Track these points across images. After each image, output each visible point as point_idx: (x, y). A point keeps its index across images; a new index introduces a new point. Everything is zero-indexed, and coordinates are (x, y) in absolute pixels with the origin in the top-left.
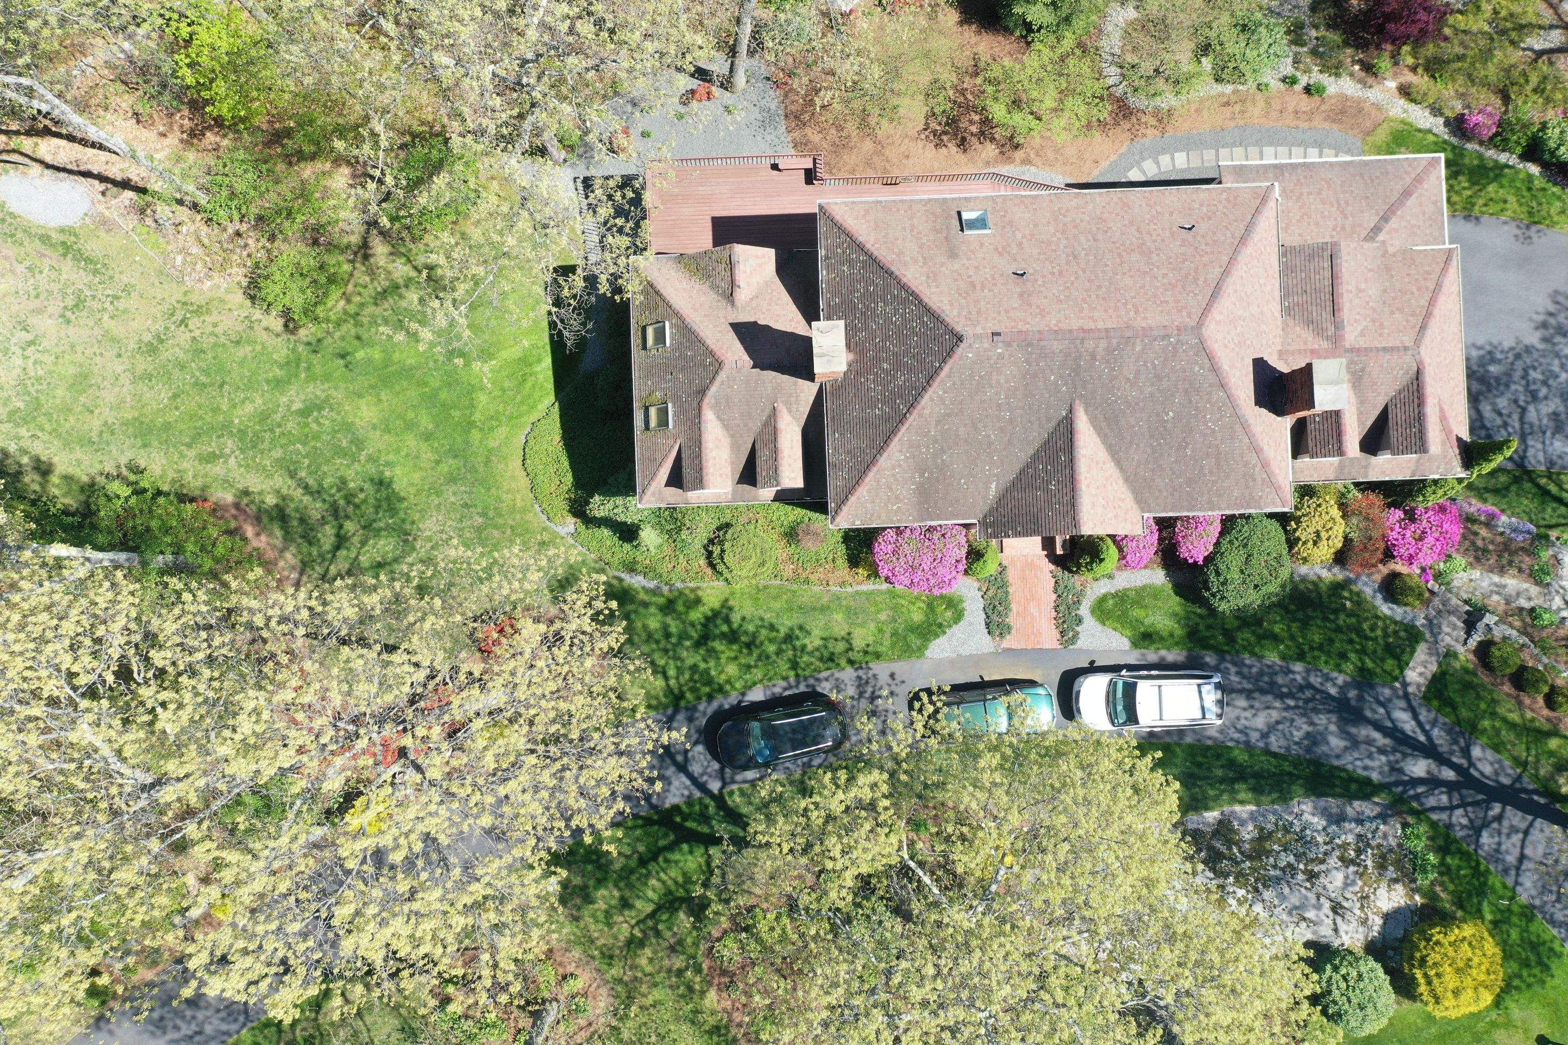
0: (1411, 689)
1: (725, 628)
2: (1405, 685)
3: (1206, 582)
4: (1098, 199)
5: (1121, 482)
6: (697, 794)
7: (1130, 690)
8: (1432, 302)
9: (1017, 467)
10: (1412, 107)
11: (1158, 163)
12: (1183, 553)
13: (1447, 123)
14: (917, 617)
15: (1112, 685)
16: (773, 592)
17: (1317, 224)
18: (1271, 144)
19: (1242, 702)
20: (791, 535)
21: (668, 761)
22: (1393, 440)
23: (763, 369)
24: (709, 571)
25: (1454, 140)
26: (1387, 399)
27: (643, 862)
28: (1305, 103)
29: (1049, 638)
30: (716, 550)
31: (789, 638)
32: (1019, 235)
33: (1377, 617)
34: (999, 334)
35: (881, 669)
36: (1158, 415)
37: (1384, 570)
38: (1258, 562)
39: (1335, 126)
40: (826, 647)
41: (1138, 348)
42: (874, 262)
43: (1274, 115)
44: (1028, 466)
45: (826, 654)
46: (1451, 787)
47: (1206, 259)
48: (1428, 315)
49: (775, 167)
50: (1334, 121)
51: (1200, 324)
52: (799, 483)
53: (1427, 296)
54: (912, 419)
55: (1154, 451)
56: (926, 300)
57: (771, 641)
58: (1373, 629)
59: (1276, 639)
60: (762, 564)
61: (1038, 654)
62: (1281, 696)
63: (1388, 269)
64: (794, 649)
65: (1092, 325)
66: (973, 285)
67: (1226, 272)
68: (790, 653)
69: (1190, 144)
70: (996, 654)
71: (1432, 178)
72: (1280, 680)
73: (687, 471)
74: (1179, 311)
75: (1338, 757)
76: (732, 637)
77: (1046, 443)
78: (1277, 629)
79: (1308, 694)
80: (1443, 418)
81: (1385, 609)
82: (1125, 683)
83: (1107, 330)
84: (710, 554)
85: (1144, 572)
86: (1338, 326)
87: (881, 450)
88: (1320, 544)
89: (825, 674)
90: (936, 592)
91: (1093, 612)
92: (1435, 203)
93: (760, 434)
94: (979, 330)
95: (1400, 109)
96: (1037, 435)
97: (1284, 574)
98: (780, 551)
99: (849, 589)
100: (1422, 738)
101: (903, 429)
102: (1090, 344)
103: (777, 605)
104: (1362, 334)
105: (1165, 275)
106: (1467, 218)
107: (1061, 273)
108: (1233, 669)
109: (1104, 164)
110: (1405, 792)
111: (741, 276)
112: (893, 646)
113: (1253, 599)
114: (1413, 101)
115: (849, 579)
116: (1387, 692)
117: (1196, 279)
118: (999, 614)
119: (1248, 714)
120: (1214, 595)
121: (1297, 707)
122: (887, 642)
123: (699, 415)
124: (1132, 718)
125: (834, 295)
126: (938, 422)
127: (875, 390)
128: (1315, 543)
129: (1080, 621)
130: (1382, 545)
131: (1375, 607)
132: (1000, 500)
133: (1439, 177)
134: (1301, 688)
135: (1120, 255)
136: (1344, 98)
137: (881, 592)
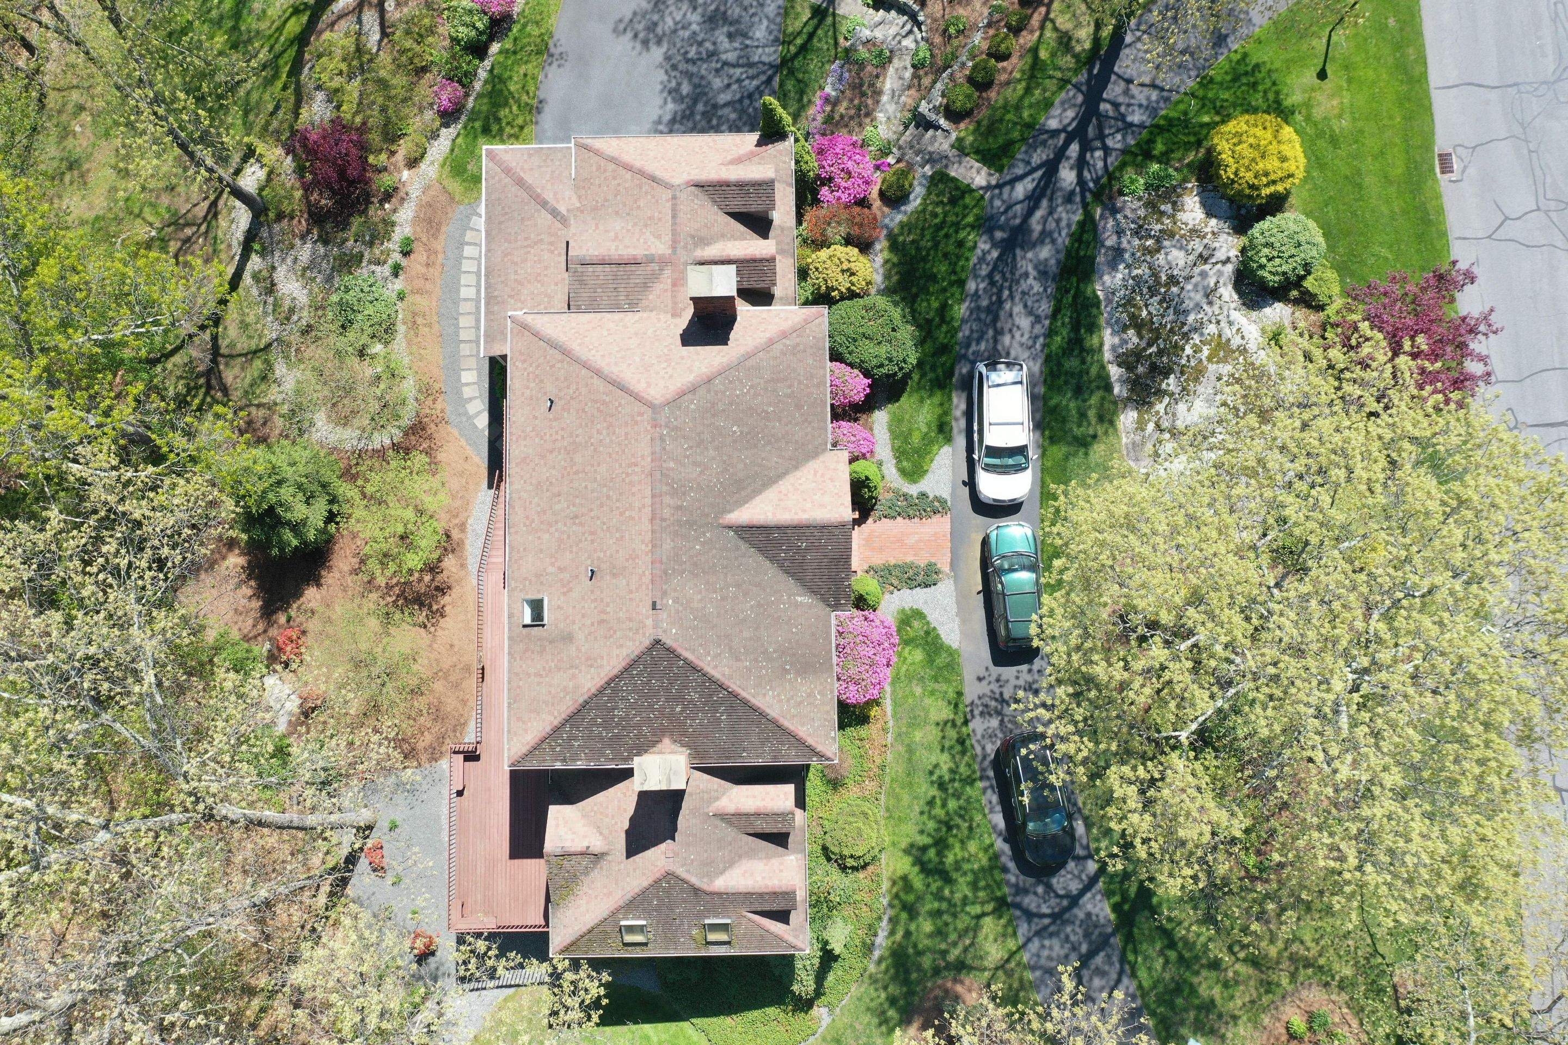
0: (994, 182)
1: (932, 853)
2: (988, 187)
3: (888, 376)
4: (516, 486)
5: (798, 474)
6: (1101, 884)
7: (993, 452)
8: (628, 168)
9: (782, 577)
10: (428, 158)
11: (471, 399)
12: (859, 397)
13: (447, 125)
14: (918, 655)
15: (988, 468)
16: (892, 802)
17: (546, 268)
18: (458, 291)
19: (1007, 339)
20: (835, 784)
21: (1067, 916)
22: (760, 208)
23: (675, 829)
24: (870, 868)
25: (464, 118)
26: (720, 213)
27: (1172, 945)
28: (419, 256)
29: (940, 525)
30: (850, 862)
31: (942, 786)
32: (551, 569)
33: (924, 211)
34: (654, 604)
35: (972, 692)
36: (735, 441)
37: (877, 203)
38: (872, 327)
39: (444, 229)
40: (951, 748)
41: (672, 465)
42: (573, 718)
43: (428, 286)
44: (781, 567)
45: (958, 748)
46: (1086, 147)
47: (584, 391)
48: (641, 173)
49: (460, 793)
50: (438, 230)
51: (650, 405)
52: (790, 789)
53: (622, 171)
54: (734, 687)
55: (769, 442)
56: (615, 671)
57: (944, 805)
58: (935, 215)
59: (944, 307)
60: (865, 814)
61: (957, 537)
62: (1000, 302)
63: (595, 209)
64: (952, 780)
65: (648, 510)
66: (602, 622)
67: (598, 373)
68: (957, 785)
69: (454, 369)
70: (956, 579)
71: (506, 157)
72: (985, 303)
73: (775, 907)
74: (636, 423)
75: (1058, 252)
76: (941, 844)
77: (760, 550)
78: (935, 305)
79: (997, 277)
80: (739, 161)
81: (915, 202)
82: (987, 456)
83: (653, 496)
84: (854, 869)
85: (876, 431)
86: (650, 260)
87: (763, 715)
88: (854, 269)
89: (978, 750)
90: (896, 640)
91: (915, 482)
92: (530, 155)
93: (738, 828)
94: (649, 622)
95: (430, 168)
96: (753, 559)
97: (882, 302)
98: (851, 793)
99: (891, 724)
100: (1039, 174)
101: (744, 694)
102: (667, 512)
103: (906, 798)
104: (659, 237)
105: (599, 432)
106: (539, 111)
107: (592, 533)
108: (973, 347)
109: (469, 451)
110: (1090, 190)
111: (577, 845)
112: (947, 681)
113: (907, 333)
114: (422, 156)
115: (881, 722)
116: (997, 203)
117: (604, 403)
118: (917, 574)
119: (1017, 335)
120: (901, 369)
121: (1010, 288)
122: (944, 687)
123: (720, 894)
124: (1021, 450)
125: (603, 754)
126: (738, 659)
127: (701, 718)
128: (853, 274)
129: (923, 495)
130: (857, 209)
131: (916, 211)
132: (813, 592)
133: (506, 151)
134: (992, 283)
135: (576, 473)
136: (416, 220)
137: (893, 692)
